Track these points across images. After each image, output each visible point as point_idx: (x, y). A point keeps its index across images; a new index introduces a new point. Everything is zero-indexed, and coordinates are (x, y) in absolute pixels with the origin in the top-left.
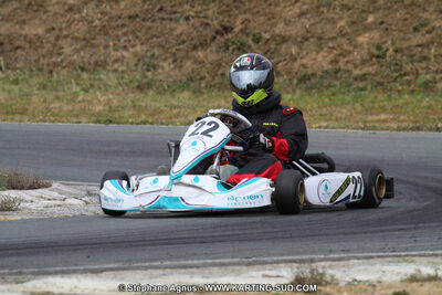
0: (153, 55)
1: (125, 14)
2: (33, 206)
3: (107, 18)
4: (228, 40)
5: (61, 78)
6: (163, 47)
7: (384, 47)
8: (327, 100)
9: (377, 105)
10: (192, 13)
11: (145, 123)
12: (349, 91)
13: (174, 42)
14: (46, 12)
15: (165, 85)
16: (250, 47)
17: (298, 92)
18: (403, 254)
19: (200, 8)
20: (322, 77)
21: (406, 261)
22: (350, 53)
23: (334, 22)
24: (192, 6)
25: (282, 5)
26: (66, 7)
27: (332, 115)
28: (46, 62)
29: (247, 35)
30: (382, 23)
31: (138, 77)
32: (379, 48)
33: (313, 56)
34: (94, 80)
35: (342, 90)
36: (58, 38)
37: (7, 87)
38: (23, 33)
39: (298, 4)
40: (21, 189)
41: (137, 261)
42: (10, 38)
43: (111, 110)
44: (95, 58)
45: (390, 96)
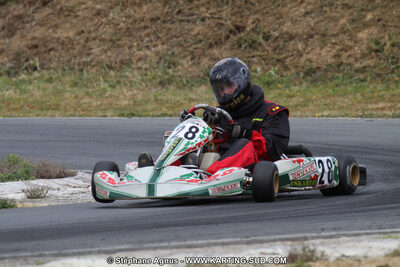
0: (173, 53)
1: (148, 17)
2: (60, 194)
3: (131, 21)
4: (240, 38)
5: (91, 76)
6: (181, 46)
7: (382, 42)
8: (330, 91)
9: (376, 95)
10: (207, 15)
11: (164, 115)
12: (351, 83)
13: (192, 41)
14: (76, 16)
15: (184, 80)
16: (260, 44)
17: (305, 85)
18: (389, 230)
19: (214, 10)
20: (326, 70)
21: (390, 237)
22: (351, 48)
23: (336, 20)
24: (208, 9)
25: (289, 6)
26: (94, 12)
27: (335, 104)
28: (77, 62)
29: (258, 33)
30: (379, 20)
31: (160, 73)
32: (377, 43)
33: (318, 52)
34: (121, 77)
35: (345, 82)
36: (87, 40)
37: (42, 85)
38: (56, 36)
39: (304, 5)
40: (50, 178)
41: (147, 242)
42: (45, 41)
43: (135, 103)
44: (120, 57)
45: (387, 87)
